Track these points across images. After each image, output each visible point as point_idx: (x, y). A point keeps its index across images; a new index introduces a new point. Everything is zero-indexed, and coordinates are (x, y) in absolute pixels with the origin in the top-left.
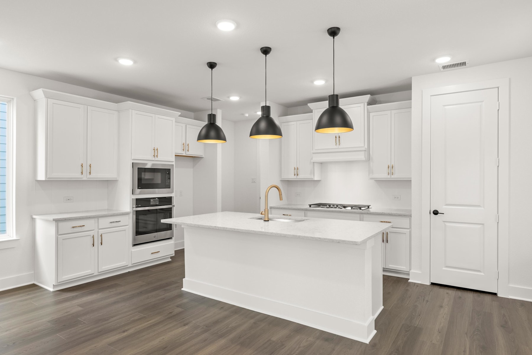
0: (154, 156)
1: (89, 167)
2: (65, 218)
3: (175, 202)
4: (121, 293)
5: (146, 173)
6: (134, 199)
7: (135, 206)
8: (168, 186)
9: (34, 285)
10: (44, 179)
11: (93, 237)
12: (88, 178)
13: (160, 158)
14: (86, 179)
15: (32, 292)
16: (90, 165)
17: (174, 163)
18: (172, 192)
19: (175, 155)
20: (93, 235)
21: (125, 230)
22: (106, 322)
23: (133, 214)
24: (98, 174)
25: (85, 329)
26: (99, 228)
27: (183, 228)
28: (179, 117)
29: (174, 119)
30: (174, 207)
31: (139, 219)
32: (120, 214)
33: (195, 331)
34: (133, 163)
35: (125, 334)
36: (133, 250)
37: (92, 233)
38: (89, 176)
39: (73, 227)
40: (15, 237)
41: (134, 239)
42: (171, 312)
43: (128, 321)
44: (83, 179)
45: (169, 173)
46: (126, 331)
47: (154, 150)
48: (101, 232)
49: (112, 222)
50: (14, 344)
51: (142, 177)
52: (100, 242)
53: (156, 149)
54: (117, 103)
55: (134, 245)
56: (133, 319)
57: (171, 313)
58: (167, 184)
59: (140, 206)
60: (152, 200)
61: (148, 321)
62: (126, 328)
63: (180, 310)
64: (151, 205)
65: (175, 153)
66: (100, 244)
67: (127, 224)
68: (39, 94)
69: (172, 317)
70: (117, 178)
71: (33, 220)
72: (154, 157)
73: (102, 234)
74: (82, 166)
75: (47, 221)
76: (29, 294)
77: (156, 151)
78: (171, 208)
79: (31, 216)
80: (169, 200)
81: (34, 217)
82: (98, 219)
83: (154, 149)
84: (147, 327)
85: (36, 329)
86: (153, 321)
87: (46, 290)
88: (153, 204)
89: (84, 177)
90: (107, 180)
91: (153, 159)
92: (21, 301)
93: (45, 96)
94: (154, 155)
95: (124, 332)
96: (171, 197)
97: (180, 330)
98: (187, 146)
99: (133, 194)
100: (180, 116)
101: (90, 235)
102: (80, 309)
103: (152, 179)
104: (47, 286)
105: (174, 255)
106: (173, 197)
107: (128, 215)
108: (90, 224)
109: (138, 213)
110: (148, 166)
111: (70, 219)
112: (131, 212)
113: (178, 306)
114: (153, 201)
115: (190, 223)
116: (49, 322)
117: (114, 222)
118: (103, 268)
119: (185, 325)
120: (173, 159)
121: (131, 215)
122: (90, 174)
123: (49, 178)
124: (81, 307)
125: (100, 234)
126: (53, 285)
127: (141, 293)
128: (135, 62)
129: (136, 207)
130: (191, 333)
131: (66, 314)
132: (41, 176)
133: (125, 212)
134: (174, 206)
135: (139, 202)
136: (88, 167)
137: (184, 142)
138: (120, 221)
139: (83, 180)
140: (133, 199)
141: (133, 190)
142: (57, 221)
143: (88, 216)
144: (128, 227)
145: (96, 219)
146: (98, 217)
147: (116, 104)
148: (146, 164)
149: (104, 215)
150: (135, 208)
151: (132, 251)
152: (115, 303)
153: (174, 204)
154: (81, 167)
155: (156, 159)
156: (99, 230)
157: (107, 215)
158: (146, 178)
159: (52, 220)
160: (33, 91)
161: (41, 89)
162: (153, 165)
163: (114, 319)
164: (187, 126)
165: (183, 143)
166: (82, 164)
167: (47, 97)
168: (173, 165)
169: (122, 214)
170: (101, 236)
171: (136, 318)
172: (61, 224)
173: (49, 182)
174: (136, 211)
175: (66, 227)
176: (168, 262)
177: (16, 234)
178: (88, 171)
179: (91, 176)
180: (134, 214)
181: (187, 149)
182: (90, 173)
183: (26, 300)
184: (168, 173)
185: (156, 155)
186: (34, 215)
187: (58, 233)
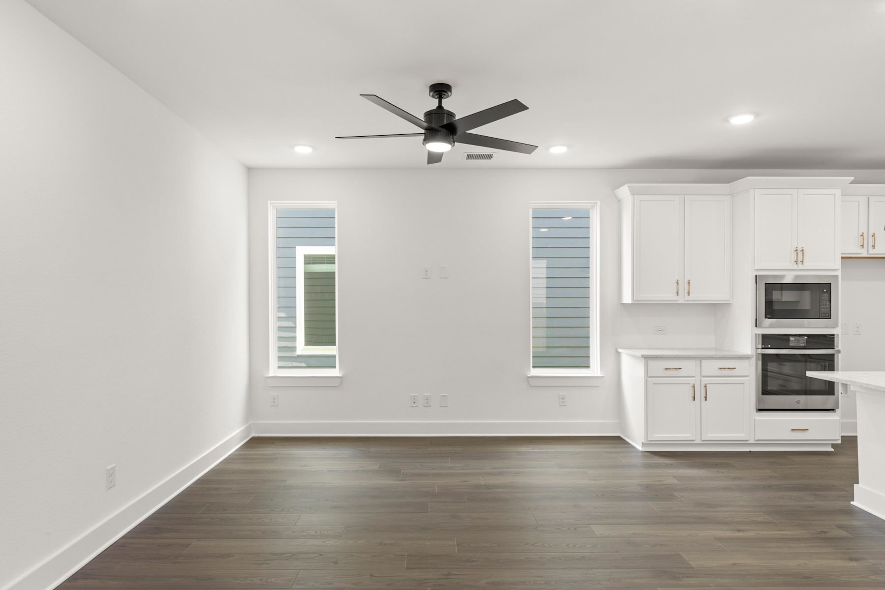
0: (796, 262)
1: (688, 284)
2: (656, 355)
3: (840, 343)
4: (735, 479)
5: (783, 292)
6: (759, 334)
7: (760, 346)
8: (828, 316)
9: (619, 439)
10: (630, 302)
11: (694, 387)
12: (686, 301)
13: (807, 265)
14: (683, 302)
15: (618, 445)
16: (689, 281)
17: (839, 273)
18: (836, 326)
19: (842, 258)
20: (694, 384)
21: (744, 383)
22: (711, 509)
23: (757, 360)
24: (701, 295)
25: (683, 508)
26: (703, 375)
27: (855, 392)
28: (851, 185)
29: (838, 192)
30: (839, 354)
31: (768, 370)
32: (735, 357)
33: (874, 577)
34: (756, 276)
35: (740, 534)
36: (757, 418)
37: (691, 381)
38: (687, 298)
39: (666, 369)
40: (599, 374)
41: (758, 401)
42: (824, 530)
43: (745, 519)
44: (680, 302)
45: (827, 291)
46: (743, 531)
47: (796, 252)
48: (705, 380)
49: (722, 368)
50: (602, 495)
51: (773, 298)
52: (703, 395)
53: (799, 249)
54: (728, 183)
55: (760, 410)
56: (754, 519)
57: (825, 532)
58: (823, 310)
59: (769, 346)
60: (792, 338)
61: (780, 531)
62: (742, 528)
63: (843, 533)
64: (791, 346)
65: (842, 254)
66: (703, 399)
67: (747, 375)
68: (624, 192)
69: (825, 539)
70: (730, 300)
71: (618, 354)
72: (797, 264)
73: (706, 385)
74: (678, 283)
75: (634, 356)
76: (614, 447)
77: (800, 254)
78: (834, 354)
79: (616, 349)
80: (828, 341)
81: (620, 350)
82: (701, 361)
83: (796, 250)
84: (777, 538)
85: (624, 488)
86: (789, 533)
87: (633, 447)
88: (793, 345)
89: (681, 300)
90: (715, 304)
91: (795, 267)
92: (607, 453)
93: (631, 193)
94: (797, 259)
95: (739, 531)
96: (834, 335)
97: (840, 563)
98: (871, 238)
99: (756, 326)
100: (852, 182)
101: (689, 384)
102: (675, 481)
103: (797, 302)
104: (635, 443)
105: (839, 442)
106: (838, 335)
107: (748, 360)
108: (689, 367)
109: (765, 358)
110: (788, 279)
111: (662, 358)
112: (753, 355)
113: (840, 527)
114: (795, 340)
115: (865, 383)
116: (639, 485)
117: (724, 368)
118: (709, 435)
119: (851, 559)
120: (837, 264)
121: (754, 360)
122: (689, 295)
123: (636, 301)
124: (677, 480)
125: (703, 385)
126: (642, 443)
127: (770, 487)
128: (757, 115)
129: (762, 348)
130: (863, 575)
131: (658, 483)
132: (627, 299)
133: (744, 355)
134: (839, 352)
135: (767, 340)
136: (686, 284)
137: (863, 229)
138: (735, 368)
139: (678, 304)
140: (756, 334)
141: (756, 319)
142: (646, 358)
143: (686, 355)
144: (748, 378)
145: (698, 362)
146: (701, 358)
147: (728, 185)
148: (783, 277)
149: (710, 356)
150: (759, 350)
151: (755, 419)
152: (725, 489)
153: (840, 348)
154: (676, 284)
155: (801, 267)
156: (703, 378)
157: (714, 357)
158: (783, 300)
159: (640, 356)
160: (618, 188)
161: (626, 185)
162: (797, 277)
163: (724, 509)
164: (872, 199)
165: (861, 233)
166: (678, 281)
167: (634, 193)
168: (837, 276)
169: (737, 357)
170: (705, 387)
171: (760, 519)
172: (651, 363)
173: (637, 306)
174: (762, 354)
175: (658, 367)
176: (826, 451)
177: (600, 369)
178: (686, 291)
179: (690, 298)
180: (759, 360)
181: (871, 244)
182: (689, 293)
183: (612, 453)
184: (825, 290)
185: (800, 259)
186: (620, 348)
187: (647, 376)
